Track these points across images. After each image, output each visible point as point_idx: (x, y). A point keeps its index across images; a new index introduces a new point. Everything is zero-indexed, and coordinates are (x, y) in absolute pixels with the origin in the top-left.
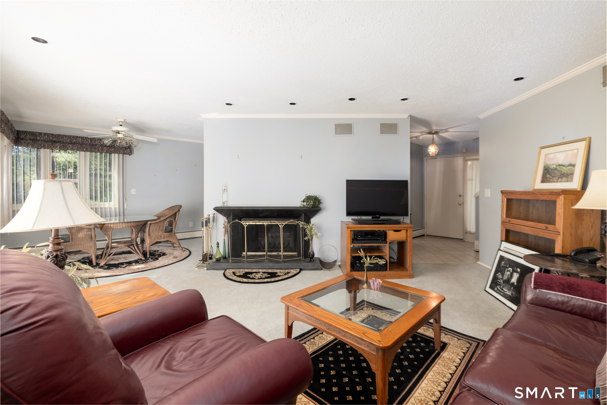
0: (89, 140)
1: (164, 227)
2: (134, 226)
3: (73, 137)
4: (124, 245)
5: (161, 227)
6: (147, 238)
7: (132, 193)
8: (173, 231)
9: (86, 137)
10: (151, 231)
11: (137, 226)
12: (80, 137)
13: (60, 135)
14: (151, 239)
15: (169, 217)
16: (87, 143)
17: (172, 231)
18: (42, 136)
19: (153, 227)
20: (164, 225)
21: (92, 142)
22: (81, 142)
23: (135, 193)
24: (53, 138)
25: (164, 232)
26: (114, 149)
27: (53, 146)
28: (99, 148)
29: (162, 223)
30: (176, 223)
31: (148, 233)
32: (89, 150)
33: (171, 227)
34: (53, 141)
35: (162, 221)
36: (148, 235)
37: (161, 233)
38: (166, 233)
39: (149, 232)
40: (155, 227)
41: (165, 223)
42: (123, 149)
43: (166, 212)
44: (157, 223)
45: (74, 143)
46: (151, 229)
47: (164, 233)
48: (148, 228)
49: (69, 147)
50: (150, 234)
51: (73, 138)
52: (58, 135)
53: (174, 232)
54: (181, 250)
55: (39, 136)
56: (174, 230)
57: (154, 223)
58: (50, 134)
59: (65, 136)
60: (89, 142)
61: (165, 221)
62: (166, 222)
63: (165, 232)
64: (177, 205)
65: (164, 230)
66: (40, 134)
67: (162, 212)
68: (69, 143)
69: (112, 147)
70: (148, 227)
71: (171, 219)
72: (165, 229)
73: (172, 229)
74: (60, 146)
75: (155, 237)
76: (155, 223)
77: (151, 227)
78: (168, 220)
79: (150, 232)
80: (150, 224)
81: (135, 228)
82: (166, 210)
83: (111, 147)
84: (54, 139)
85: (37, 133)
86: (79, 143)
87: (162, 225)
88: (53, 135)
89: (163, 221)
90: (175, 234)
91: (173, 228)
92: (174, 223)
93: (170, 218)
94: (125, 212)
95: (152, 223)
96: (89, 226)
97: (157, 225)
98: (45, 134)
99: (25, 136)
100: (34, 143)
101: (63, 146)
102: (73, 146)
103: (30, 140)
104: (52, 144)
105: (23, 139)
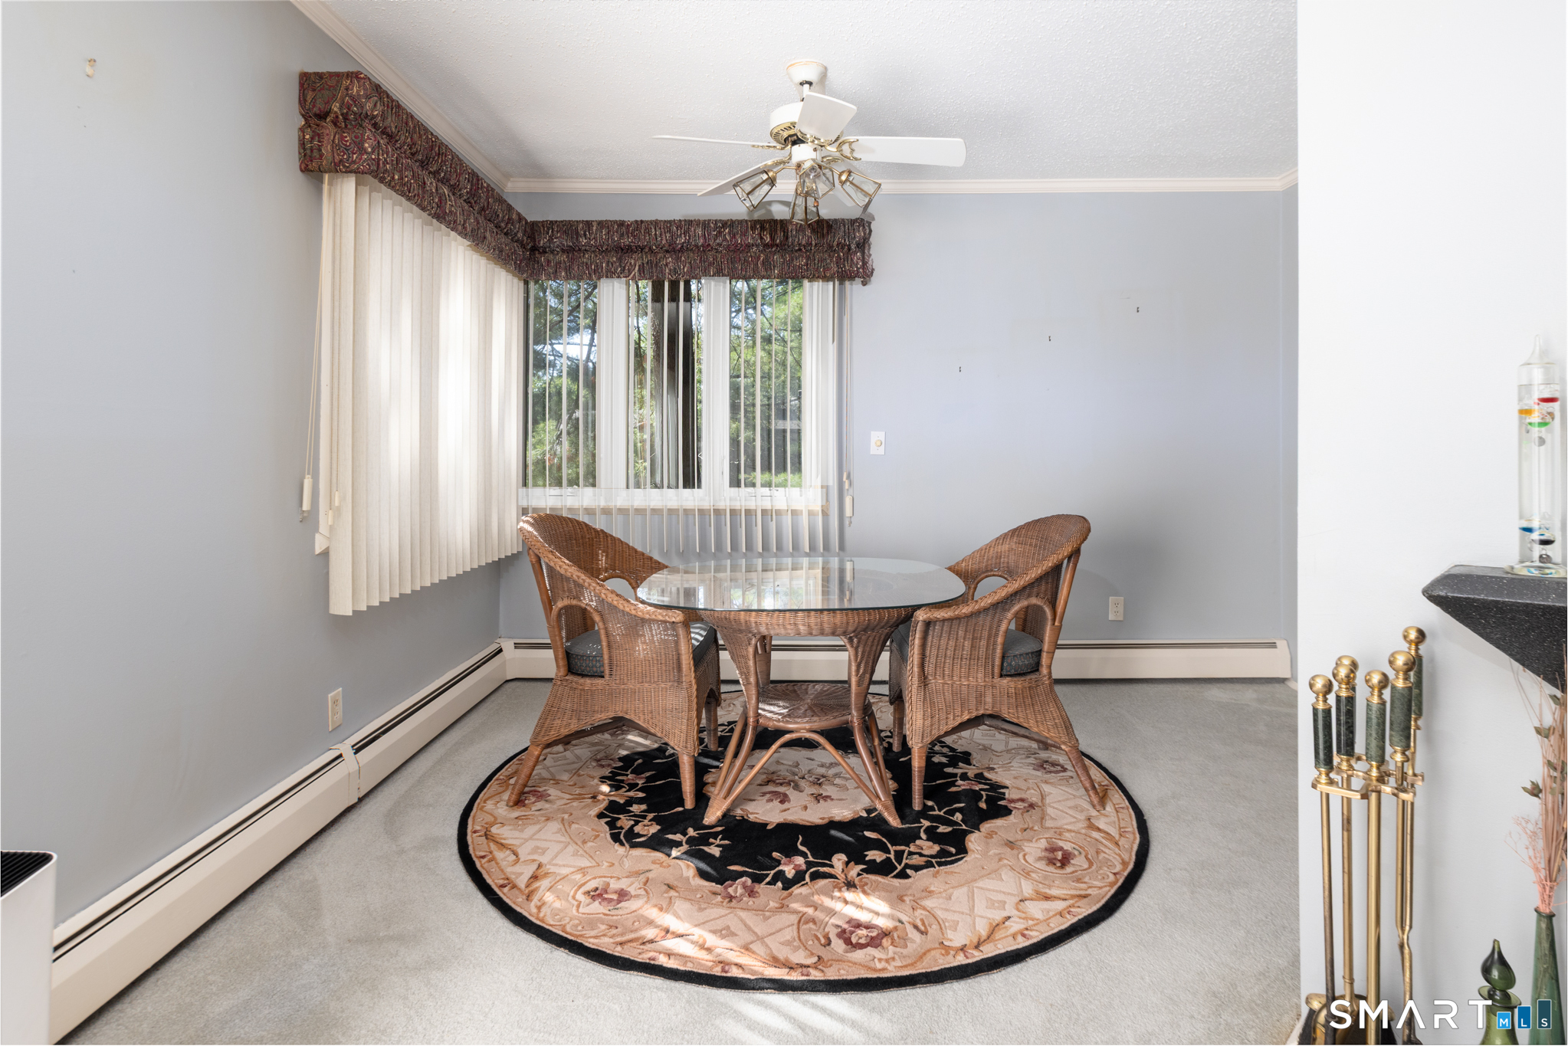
0: (727, 231)
1: (995, 643)
2: (851, 629)
3: (679, 224)
4: (807, 726)
5: (983, 643)
6: (914, 698)
7: (876, 450)
8: (1044, 671)
9: (716, 221)
10: (933, 660)
11: (865, 630)
12: (698, 223)
13: (642, 221)
14: (932, 703)
15: (1024, 588)
16: (720, 245)
17: (1036, 668)
18: (592, 233)
19: (943, 642)
20: (998, 630)
21: (734, 236)
22: (701, 242)
23: (881, 451)
24: (622, 235)
25: (997, 670)
26: (808, 258)
27: (621, 266)
28: (759, 258)
29: (989, 618)
30: (1060, 627)
31: (916, 669)
32: (726, 273)
33: (1030, 646)
34: (622, 250)
35: (986, 610)
36: (916, 679)
37: (979, 678)
38: (1005, 681)
39: (922, 666)
40: (952, 643)
41: (1000, 621)
42: (839, 255)
43: (1006, 547)
44: (958, 618)
45: (681, 250)
46: (932, 653)
47: (997, 680)
48: (917, 642)
49: (667, 265)
50: (925, 678)
51: (677, 228)
52: (636, 221)
53: (1050, 673)
54: (1086, 790)
55: (585, 235)
56: (1049, 667)
57: (944, 620)
58: (615, 222)
59: (656, 223)
60: (725, 239)
61: (1005, 610)
62: (1010, 615)
63: (1001, 676)
64: (1059, 516)
65: (997, 662)
66: (588, 224)
67: (988, 547)
68: (667, 251)
69: (800, 250)
70: (918, 635)
71: (1034, 601)
72: (1003, 657)
73: (1039, 653)
74: (639, 266)
75: (948, 696)
76: (951, 620)
77: (930, 638)
78: (1016, 608)
79: (929, 668)
80: (928, 624)
81: (855, 640)
82: (1004, 537)
83: (796, 251)
84: (626, 241)
85: (581, 225)
86: (697, 246)
87: (985, 634)
88: (621, 224)
89: (991, 612)
90: (1052, 690)
91: (1044, 655)
92: (1049, 623)
93: (1029, 596)
94: (848, 531)
95: (937, 620)
96: (664, 612)
97: (961, 633)
98: (601, 224)
99: (551, 240)
100: (572, 260)
101: (649, 262)
102: (678, 259)
103: (563, 251)
104: (620, 260)
105: (545, 252)
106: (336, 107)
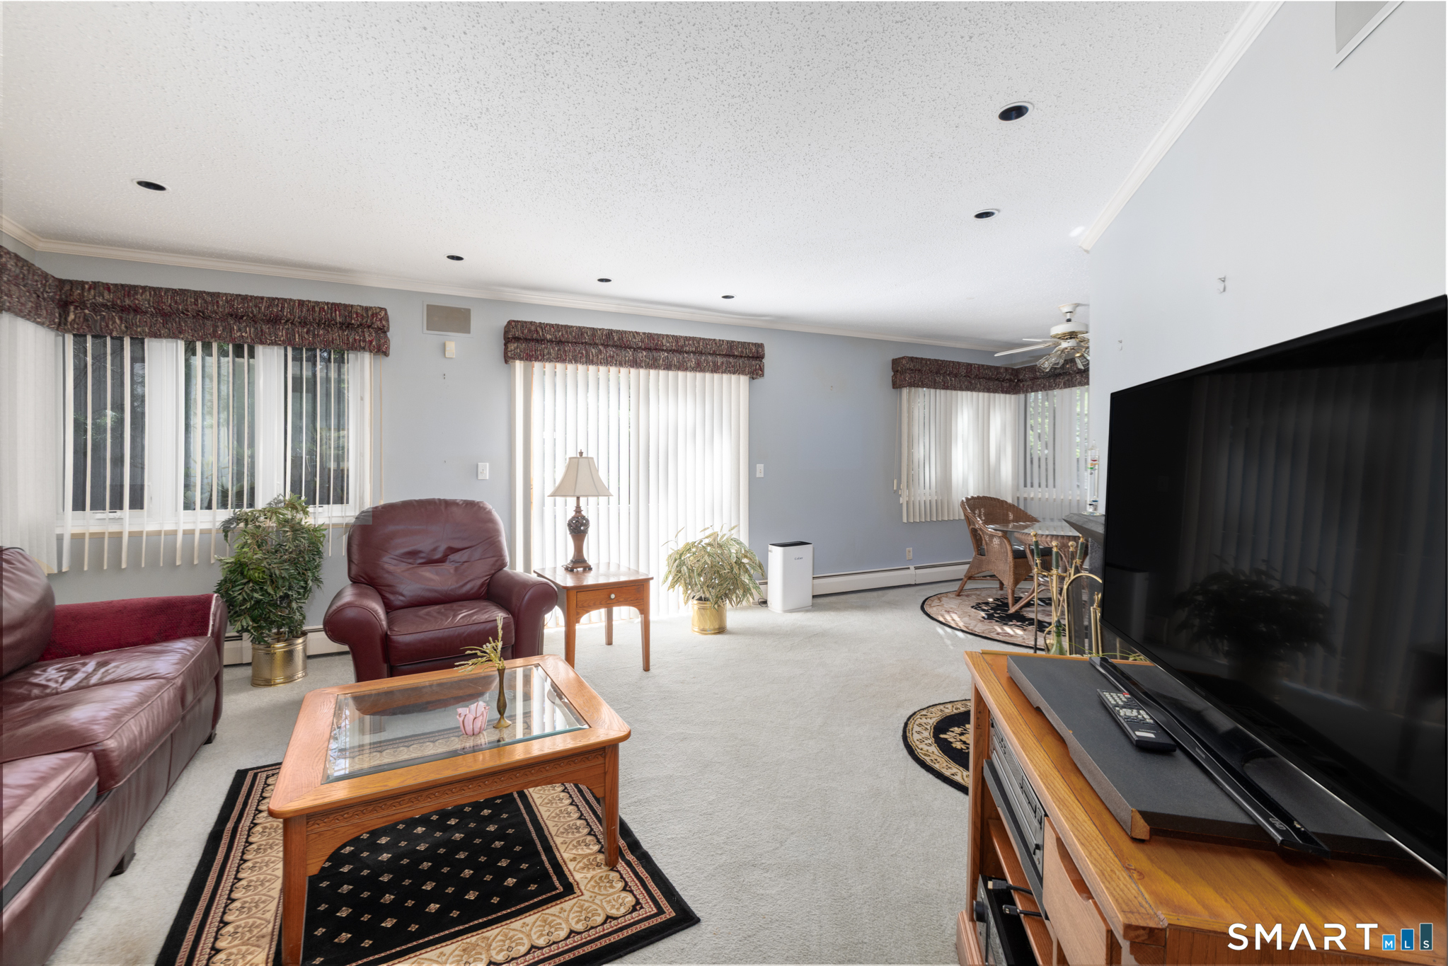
99: (1024, 376)
100: (1033, 383)
101: (1068, 380)
102: (1082, 376)
103: (1030, 380)
104: (1054, 381)
105: (1023, 381)
106: (899, 369)
